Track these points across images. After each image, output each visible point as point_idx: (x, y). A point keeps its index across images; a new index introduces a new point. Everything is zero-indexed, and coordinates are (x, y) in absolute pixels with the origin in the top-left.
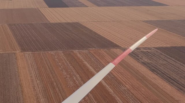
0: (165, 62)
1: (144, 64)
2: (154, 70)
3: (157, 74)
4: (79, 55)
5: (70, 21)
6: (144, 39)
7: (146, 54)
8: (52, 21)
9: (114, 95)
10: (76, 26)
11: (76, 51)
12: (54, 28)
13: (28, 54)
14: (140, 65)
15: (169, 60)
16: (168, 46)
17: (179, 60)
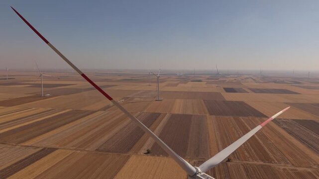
0: (298, 129)
1: (284, 129)
2: (291, 133)
3: (293, 136)
4: (242, 120)
5: (237, 100)
6: (281, 112)
7: (285, 123)
8: (227, 100)
9: (263, 145)
10: (242, 104)
11: (241, 118)
12: (228, 103)
13: (213, 117)
14: (281, 129)
15: (301, 128)
16: (301, 119)
17: (308, 129)
